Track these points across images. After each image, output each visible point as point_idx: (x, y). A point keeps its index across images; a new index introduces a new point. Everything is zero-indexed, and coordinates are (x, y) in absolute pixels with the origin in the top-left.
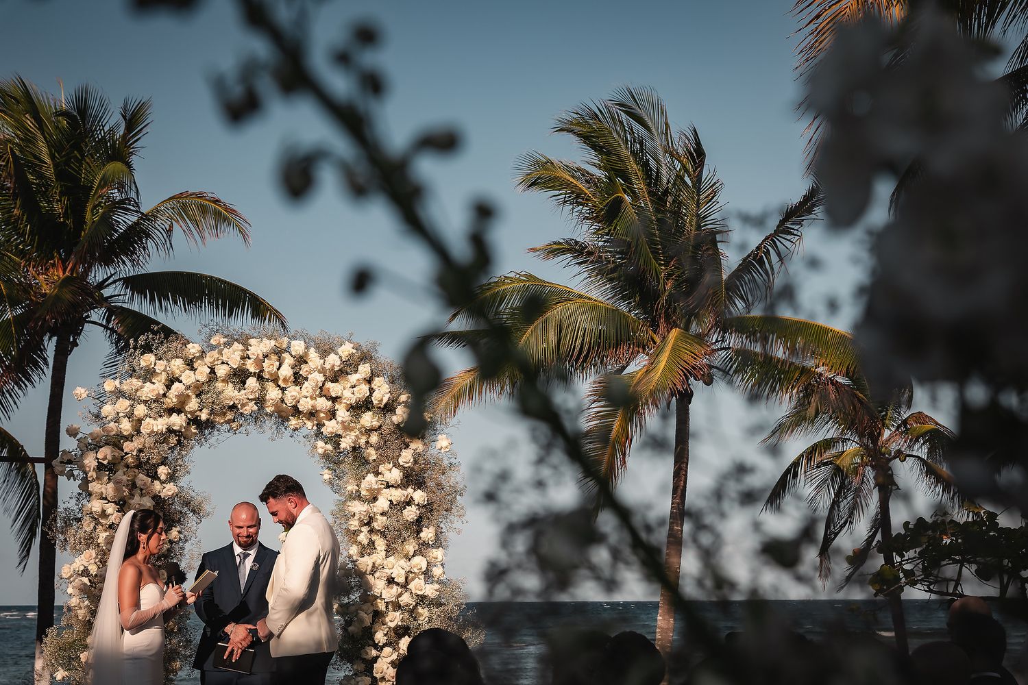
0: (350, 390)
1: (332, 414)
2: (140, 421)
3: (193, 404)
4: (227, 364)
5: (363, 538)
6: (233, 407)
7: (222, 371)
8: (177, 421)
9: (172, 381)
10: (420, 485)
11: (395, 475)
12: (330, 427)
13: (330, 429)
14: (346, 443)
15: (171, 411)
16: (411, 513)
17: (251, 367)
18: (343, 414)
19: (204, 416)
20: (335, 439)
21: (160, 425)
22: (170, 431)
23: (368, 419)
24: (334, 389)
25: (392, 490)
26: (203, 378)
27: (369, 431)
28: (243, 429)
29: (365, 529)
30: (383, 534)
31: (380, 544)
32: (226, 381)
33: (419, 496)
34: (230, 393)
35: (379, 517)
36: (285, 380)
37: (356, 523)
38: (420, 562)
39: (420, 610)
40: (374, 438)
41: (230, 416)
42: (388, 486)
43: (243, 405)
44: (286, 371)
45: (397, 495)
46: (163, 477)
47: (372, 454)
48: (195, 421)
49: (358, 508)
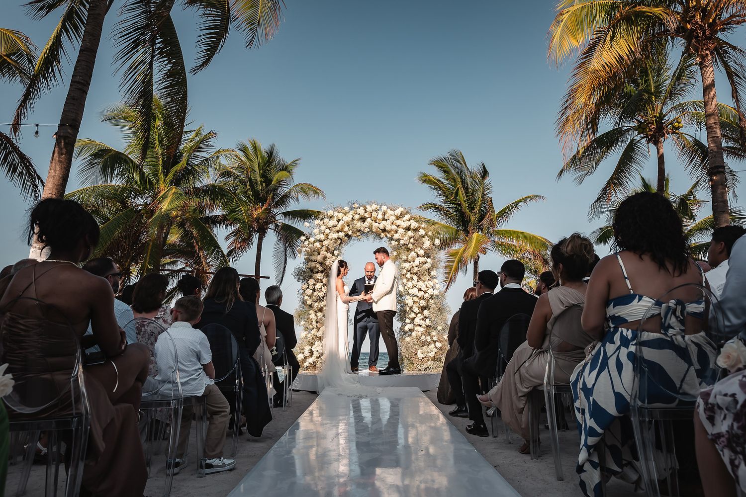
0: (404, 223)
1: (397, 232)
2: (328, 235)
3: (346, 229)
4: (359, 214)
5: (408, 275)
6: (359, 231)
7: (357, 217)
8: (341, 234)
9: (339, 221)
10: (428, 257)
11: (422, 252)
12: (396, 236)
13: (396, 237)
14: (402, 242)
15: (338, 232)
16: (428, 266)
17: (367, 215)
18: (401, 231)
19: (350, 233)
20: (398, 240)
21: (335, 236)
22: (339, 238)
23: (410, 233)
24: (398, 222)
25: (420, 258)
26: (350, 219)
27: (410, 238)
28: (362, 240)
29: (409, 273)
30: (416, 274)
31: (415, 278)
32: (358, 220)
33: (429, 260)
34: (359, 225)
35: (415, 267)
36: (379, 220)
37: (405, 271)
38: (431, 283)
39: (430, 300)
40: (412, 240)
41: (358, 234)
42: (418, 256)
43: (364, 229)
44: (380, 217)
45: (422, 259)
46: (336, 255)
47: (410, 246)
48: (347, 235)
49: (407, 265)
